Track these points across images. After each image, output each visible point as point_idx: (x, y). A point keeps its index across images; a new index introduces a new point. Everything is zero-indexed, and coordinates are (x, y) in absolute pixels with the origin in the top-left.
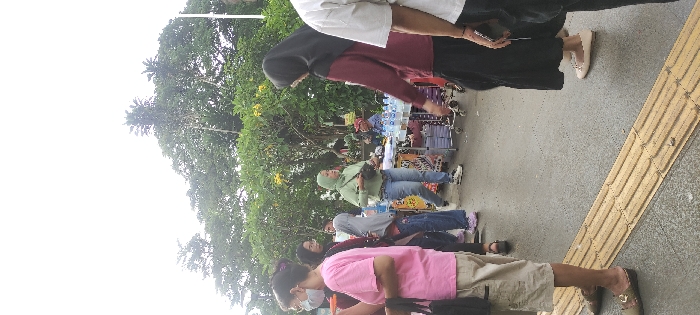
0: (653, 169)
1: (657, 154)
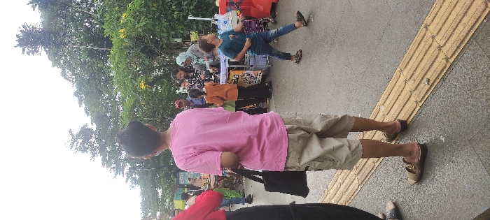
0: (413, 99)
1: (416, 89)
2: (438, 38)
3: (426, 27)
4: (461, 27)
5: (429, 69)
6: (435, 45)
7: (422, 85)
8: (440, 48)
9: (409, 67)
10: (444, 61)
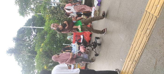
0: (132, 67)
1: (132, 64)
2: (136, 48)
3: (133, 45)
4: (141, 45)
5: (135, 57)
6: (136, 50)
7: (134, 62)
8: (137, 51)
9: (129, 57)
10: (139, 54)
